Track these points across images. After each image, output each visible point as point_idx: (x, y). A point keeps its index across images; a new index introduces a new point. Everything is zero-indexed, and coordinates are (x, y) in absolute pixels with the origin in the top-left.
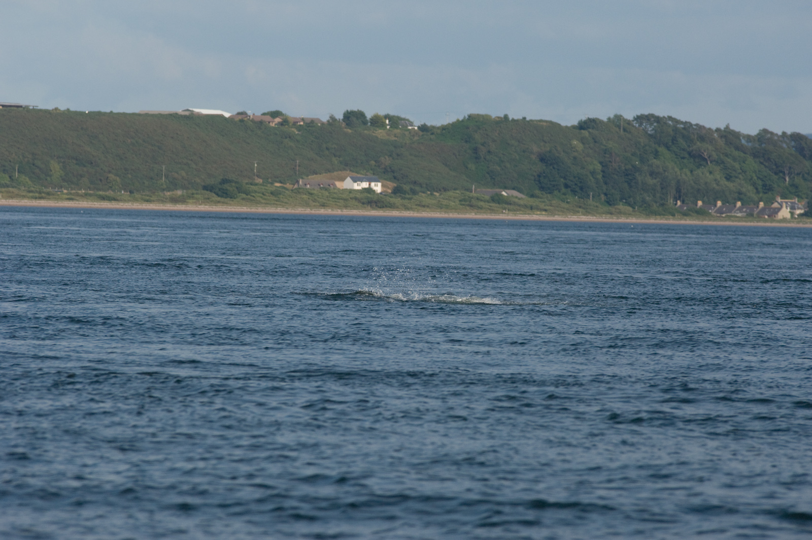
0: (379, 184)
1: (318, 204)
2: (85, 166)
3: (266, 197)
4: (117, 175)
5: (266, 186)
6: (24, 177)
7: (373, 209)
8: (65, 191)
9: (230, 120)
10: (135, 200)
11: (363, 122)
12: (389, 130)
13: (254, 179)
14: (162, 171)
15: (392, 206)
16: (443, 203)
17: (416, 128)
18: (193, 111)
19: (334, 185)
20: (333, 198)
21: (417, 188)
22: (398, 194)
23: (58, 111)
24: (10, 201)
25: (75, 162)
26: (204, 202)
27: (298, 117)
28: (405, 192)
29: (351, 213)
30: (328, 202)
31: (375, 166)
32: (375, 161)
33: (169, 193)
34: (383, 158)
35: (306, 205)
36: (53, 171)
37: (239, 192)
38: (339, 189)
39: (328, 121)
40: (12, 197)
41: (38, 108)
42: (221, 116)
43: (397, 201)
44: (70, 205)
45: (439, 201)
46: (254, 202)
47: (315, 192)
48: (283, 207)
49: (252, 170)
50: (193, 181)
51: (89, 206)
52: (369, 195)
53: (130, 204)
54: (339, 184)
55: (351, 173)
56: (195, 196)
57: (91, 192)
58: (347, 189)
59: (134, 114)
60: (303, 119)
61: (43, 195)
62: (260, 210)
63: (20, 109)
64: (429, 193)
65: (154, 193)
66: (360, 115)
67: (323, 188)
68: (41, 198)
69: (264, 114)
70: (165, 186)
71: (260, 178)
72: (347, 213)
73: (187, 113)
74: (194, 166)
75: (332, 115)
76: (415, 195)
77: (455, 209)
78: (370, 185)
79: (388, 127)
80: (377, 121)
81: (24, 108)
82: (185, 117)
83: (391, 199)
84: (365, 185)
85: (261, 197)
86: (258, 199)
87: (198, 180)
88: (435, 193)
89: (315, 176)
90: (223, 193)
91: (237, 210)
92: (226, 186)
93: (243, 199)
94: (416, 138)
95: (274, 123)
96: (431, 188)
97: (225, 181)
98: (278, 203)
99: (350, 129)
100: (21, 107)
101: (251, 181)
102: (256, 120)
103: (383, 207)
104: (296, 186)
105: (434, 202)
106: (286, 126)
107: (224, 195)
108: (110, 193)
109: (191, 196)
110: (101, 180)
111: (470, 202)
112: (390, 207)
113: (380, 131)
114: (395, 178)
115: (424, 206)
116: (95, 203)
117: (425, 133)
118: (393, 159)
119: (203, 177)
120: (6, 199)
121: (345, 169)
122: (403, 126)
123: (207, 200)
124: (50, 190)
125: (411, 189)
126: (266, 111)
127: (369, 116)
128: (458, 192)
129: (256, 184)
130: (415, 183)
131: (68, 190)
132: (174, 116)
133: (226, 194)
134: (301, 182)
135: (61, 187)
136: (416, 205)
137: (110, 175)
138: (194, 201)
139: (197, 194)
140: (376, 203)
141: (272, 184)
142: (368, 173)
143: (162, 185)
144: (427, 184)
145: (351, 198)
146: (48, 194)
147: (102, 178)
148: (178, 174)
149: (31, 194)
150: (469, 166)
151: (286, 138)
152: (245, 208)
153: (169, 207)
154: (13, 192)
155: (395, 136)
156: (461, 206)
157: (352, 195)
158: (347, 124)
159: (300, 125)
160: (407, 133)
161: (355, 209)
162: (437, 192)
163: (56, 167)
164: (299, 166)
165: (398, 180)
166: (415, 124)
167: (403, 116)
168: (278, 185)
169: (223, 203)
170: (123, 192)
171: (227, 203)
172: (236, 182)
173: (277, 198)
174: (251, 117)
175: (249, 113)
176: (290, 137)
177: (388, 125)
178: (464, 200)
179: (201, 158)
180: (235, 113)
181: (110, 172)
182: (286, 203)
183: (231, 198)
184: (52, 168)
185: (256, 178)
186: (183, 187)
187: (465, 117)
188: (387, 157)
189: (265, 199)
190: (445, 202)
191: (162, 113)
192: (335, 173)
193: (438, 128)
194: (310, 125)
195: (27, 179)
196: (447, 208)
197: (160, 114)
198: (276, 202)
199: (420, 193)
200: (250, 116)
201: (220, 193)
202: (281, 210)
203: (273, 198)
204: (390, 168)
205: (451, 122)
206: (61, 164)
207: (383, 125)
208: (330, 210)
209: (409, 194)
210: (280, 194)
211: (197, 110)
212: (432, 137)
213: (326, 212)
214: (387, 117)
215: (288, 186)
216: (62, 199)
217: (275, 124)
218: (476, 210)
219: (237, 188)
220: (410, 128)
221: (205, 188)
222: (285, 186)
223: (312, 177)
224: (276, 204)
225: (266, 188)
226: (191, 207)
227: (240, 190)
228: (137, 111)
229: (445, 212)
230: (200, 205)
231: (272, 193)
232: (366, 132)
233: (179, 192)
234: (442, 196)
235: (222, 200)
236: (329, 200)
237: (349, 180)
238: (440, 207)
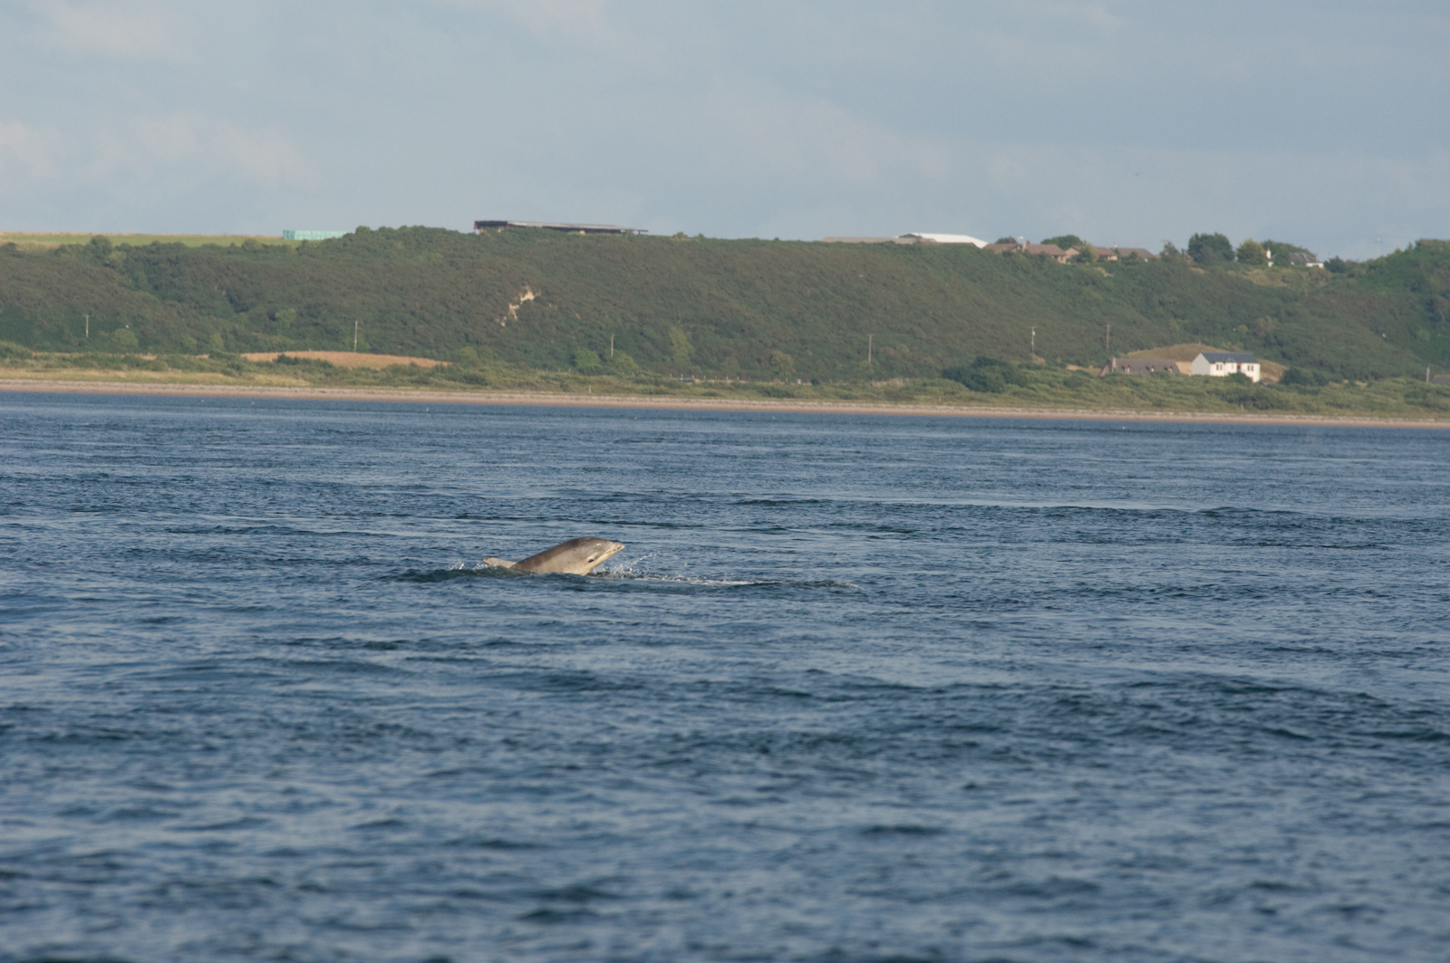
0: (1257, 367)
1: (1150, 403)
2: (731, 337)
3: (1054, 390)
4: (787, 352)
5: (1054, 370)
6: (624, 355)
7: (1250, 411)
8: (697, 381)
9: (987, 251)
10: (824, 396)
11: (1224, 255)
12: (1272, 269)
13: (1031, 358)
14: (867, 343)
15: (1283, 407)
16: (1376, 400)
17: (1321, 265)
18: (919, 237)
19: (1174, 367)
20: (1176, 392)
21: (1326, 374)
22: (1292, 385)
23: (683, 239)
24: (607, 398)
25: (713, 328)
26: (945, 400)
27: (1107, 247)
28: (1305, 381)
29: (1210, 419)
30: (1167, 399)
31: (1247, 333)
32: (1248, 326)
33: (879, 384)
34: (1262, 320)
35: (1128, 403)
36: (676, 346)
37: (1008, 382)
38: (1186, 377)
39: (1162, 254)
40: (608, 392)
41: (650, 233)
42: (971, 247)
43: (1291, 396)
44: (710, 405)
45: (1368, 397)
46: (1034, 399)
47: (1144, 381)
48: (1088, 407)
49: (1027, 342)
50: (922, 362)
51: (744, 406)
52: (1241, 387)
53: (816, 403)
54: (1183, 367)
55: (1204, 346)
56: (929, 388)
57: (743, 382)
58: (1199, 376)
59: (815, 243)
60: (1116, 251)
61: (663, 387)
62: (1046, 413)
63: (617, 235)
64: (1346, 381)
65: (855, 383)
66: (1220, 243)
67: (1156, 373)
68: (659, 393)
69: (1046, 242)
70: (872, 371)
71: (1041, 356)
72: (1203, 418)
73: (910, 241)
74: (924, 336)
75: (1170, 243)
76: (1323, 385)
77: (1398, 412)
78: (1239, 367)
79: (1270, 264)
80: (1250, 254)
81: (624, 234)
82: (908, 248)
83: (1281, 394)
84: (1230, 368)
85: (1047, 391)
86: (1042, 393)
87: (930, 360)
88: (1358, 383)
89: (1139, 351)
90: (979, 383)
91: (1005, 413)
92: (984, 371)
93: (1015, 394)
94: (1322, 284)
95: (1064, 259)
96: (1351, 374)
97: (982, 362)
98: (1077, 401)
99: (1203, 268)
100: (618, 231)
101: (1025, 362)
102: (1032, 252)
103: (1267, 408)
104: (1106, 371)
105: (1359, 398)
106: (1088, 264)
107: (981, 387)
108: (777, 383)
109: (922, 389)
110: (759, 361)
111: (1424, 398)
112: (1279, 408)
113: (1256, 271)
114: (1284, 355)
115: (1340, 406)
116: (755, 402)
117: (1337, 274)
118: (1280, 321)
119: (939, 355)
120: (599, 395)
121: (1192, 340)
122: (1297, 262)
123: (950, 397)
124: (671, 378)
125: (1315, 375)
126: (1050, 237)
127: (1236, 243)
128: (1401, 379)
129: (1038, 368)
130: (1321, 364)
131: (701, 379)
132: (887, 247)
133: (984, 384)
134: (1114, 364)
135: (690, 373)
136: (1327, 404)
137: (775, 352)
138: (929, 397)
139: (932, 384)
140: (1253, 399)
141: (1063, 366)
142: (1236, 347)
143: (867, 368)
144: (1342, 367)
145: (1208, 392)
146: (671, 385)
147: (762, 358)
148: (895, 348)
149: (641, 387)
150: (1420, 333)
151: (1087, 284)
152: (1020, 409)
153: (885, 408)
154: (610, 383)
155: (1284, 281)
156: (1409, 406)
157: (1210, 387)
158: (1195, 260)
159: (1112, 262)
160: (1304, 275)
161: (1216, 411)
162: (1360, 380)
163: (680, 337)
164: (1111, 334)
165: (1290, 359)
166: (1318, 258)
167: (1297, 244)
168: (1073, 368)
169: (980, 400)
170: (799, 382)
171: (987, 402)
172: (1002, 364)
173: (1075, 393)
174: (1024, 246)
175: (1021, 239)
176: (1094, 282)
177: (1271, 260)
178: (1415, 395)
179: (936, 321)
180: (994, 240)
181: (775, 346)
182: (1091, 400)
183: (993, 391)
184: (674, 342)
185: (1034, 356)
186: (906, 373)
187: (1410, 246)
188: (1269, 318)
189: (1054, 394)
190: (1379, 399)
191: (866, 241)
192: (1177, 347)
193: (1362, 265)
194: (1130, 261)
195: (631, 360)
196: (1383, 409)
197: (863, 243)
198: (1073, 399)
199: (1331, 383)
200: (1021, 246)
201: (973, 383)
202: (1083, 414)
203: (1068, 391)
204: (1276, 337)
205: (1385, 255)
206: (689, 333)
207: (1261, 261)
208: (1171, 413)
209: (1311, 384)
210: (1080, 384)
211: (926, 236)
212: (1352, 281)
213: (1165, 417)
214: (1268, 245)
215: (1091, 370)
216: (695, 395)
217: (1067, 260)
218: (1435, 414)
219: (1004, 374)
220: (1310, 265)
221: (946, 374)
222: (1085, 370)
223: (1134, 353)
224: (1074, 403)
225: (1055, 374)
226: (923, 409)
227: (1009, 377)
228: (820, 238)
229: (1380, 417)
230: (940, 404)
231: (1066, 383)
232: (1230, 273)
233: (899, 383)
234: (1373, 388)
235: (979, 395)
236: (1169, 396)
237: (1201, 359)
238: (1371, 407)
